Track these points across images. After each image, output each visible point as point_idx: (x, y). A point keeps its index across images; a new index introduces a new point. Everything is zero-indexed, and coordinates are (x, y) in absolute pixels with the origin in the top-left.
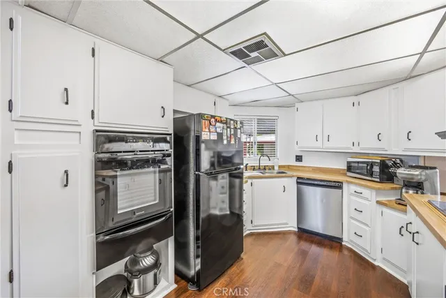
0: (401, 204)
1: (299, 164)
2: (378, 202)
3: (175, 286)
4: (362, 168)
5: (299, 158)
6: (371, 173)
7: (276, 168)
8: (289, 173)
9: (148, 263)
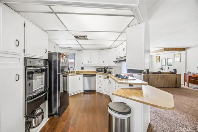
0: (108, 77)
1: (82, 70)
2: (104, 78)
3: (48, 119)
4: (100, 70)
5: (82, 68)
6: (102, 71)
7: (75, 72)
8: (80, 73)
9: (39, 112)
